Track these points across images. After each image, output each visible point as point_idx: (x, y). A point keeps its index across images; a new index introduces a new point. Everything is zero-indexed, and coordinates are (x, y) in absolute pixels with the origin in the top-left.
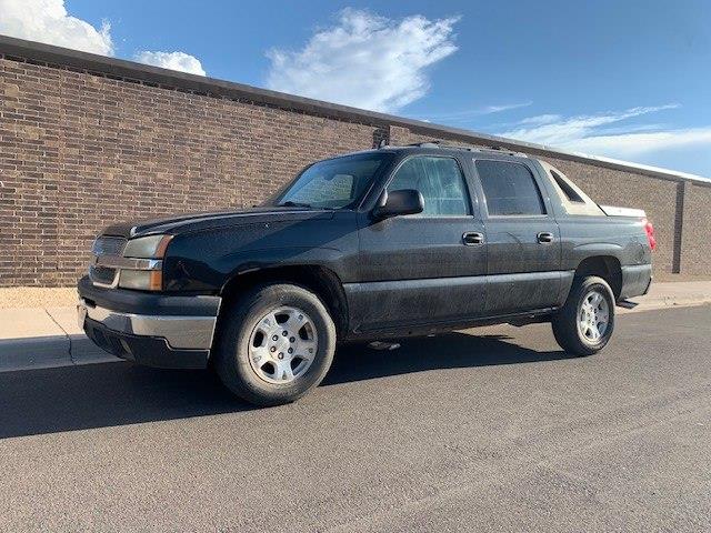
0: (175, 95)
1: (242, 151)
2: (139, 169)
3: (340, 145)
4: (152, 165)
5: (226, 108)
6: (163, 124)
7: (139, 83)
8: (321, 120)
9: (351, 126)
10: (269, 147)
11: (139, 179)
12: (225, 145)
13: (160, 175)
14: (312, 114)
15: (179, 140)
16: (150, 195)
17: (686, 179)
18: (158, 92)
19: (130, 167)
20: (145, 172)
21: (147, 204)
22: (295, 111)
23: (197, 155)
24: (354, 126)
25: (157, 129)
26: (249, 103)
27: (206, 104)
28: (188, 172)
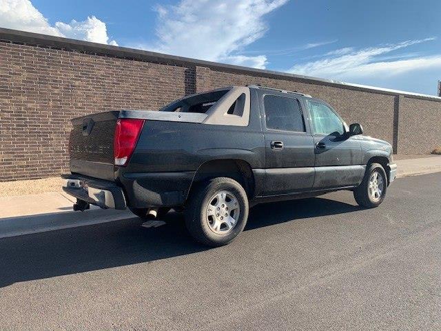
0: (37, 50)
1: (90, 87)
2: (13, 102)
3: (161, 80)
4: (24, 98)
5: (76, 58)
6: (30, 70)
7: (9, 42)
8: (147, 64)
9: (168, 67)
10: (109, 83)
11: (13, 108)
12: (77, 83)
13: (29, 105)
14: (140, 60)
15: (43, 80)
16: (22, 119)
17: (401, 94)
18: (25, 49)
19: (7, 101)
20: (18, 104)
21: (21, 126)
22: (127, 58)
23: (56, 91)
24: (171, 67)
25: (25, 74)
26: (93, 54)
27: (61, 56)
28: (51, 103)
